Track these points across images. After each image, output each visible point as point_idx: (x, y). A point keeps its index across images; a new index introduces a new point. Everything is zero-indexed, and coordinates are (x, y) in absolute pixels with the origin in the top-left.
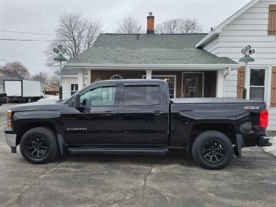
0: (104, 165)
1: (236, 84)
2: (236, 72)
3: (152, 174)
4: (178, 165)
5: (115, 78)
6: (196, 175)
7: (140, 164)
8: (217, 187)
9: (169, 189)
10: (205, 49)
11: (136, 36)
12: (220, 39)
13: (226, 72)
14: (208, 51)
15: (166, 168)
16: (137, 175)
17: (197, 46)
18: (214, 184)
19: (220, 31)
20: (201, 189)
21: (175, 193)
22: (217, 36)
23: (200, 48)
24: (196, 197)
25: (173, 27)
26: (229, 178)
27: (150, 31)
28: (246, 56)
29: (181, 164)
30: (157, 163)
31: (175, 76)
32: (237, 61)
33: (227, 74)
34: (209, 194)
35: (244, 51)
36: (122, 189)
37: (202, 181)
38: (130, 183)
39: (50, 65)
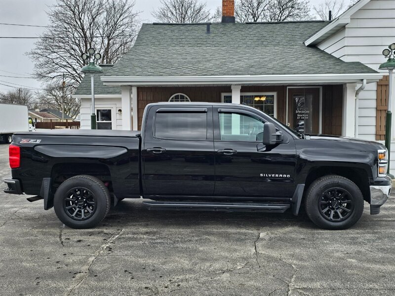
0: (189, 230)
1: (373, 104)
2: (373, 86)
3: (263, 239)
4: (296, 228)
5: (176, 99)
6: (326, 239)
7: (241, 228)
8: (359, 252)
9: (292, 256)
10: (322, 47)
11: (205, 27)
12: (347, 32)
13: (358, 86)
14: (328, 51)
15: (281, 232)
16: (241, 240)
17: (308, 43)
18: (353, 248)
19: (348, 21)
20: (337, 255)
21: (302, 260)
22: (342, 28)
23: (314, 46)
24: (332, 263)
25: (255, 5)
26: (374, 241)
27: (228, 18)
28: (390, 60)
29: (301, 226)
30: (266, 226)
31: (275, 94)
32: (375, 67)
33: (361, 89)
34: (349, 260)
35: (386, 53)
36: (227, 258)
37: (336, 246)
38: (235, 250)
39: (41, 76)
